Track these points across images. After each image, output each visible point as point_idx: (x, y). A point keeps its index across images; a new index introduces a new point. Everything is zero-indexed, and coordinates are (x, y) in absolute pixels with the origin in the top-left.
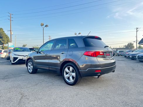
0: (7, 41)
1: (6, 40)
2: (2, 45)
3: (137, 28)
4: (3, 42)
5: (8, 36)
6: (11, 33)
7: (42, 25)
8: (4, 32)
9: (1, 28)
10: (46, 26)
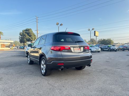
0: (34, 39)
1: (33, 37)
2: (31, 42)
4: (31, 39)
5: (35, 34)
6: (37, 32)
7: (58, 24)
8: (32, 31)
9: (30, 29)
10: (61, 25)
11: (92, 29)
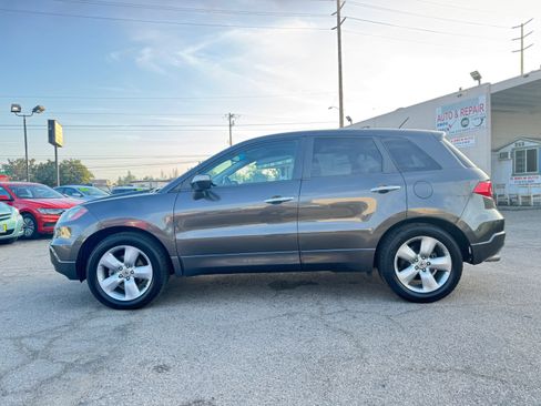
3: (231, 116)
11: (35, 110)
